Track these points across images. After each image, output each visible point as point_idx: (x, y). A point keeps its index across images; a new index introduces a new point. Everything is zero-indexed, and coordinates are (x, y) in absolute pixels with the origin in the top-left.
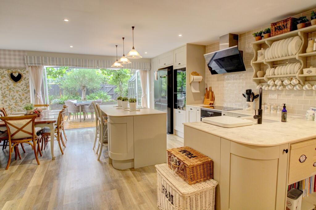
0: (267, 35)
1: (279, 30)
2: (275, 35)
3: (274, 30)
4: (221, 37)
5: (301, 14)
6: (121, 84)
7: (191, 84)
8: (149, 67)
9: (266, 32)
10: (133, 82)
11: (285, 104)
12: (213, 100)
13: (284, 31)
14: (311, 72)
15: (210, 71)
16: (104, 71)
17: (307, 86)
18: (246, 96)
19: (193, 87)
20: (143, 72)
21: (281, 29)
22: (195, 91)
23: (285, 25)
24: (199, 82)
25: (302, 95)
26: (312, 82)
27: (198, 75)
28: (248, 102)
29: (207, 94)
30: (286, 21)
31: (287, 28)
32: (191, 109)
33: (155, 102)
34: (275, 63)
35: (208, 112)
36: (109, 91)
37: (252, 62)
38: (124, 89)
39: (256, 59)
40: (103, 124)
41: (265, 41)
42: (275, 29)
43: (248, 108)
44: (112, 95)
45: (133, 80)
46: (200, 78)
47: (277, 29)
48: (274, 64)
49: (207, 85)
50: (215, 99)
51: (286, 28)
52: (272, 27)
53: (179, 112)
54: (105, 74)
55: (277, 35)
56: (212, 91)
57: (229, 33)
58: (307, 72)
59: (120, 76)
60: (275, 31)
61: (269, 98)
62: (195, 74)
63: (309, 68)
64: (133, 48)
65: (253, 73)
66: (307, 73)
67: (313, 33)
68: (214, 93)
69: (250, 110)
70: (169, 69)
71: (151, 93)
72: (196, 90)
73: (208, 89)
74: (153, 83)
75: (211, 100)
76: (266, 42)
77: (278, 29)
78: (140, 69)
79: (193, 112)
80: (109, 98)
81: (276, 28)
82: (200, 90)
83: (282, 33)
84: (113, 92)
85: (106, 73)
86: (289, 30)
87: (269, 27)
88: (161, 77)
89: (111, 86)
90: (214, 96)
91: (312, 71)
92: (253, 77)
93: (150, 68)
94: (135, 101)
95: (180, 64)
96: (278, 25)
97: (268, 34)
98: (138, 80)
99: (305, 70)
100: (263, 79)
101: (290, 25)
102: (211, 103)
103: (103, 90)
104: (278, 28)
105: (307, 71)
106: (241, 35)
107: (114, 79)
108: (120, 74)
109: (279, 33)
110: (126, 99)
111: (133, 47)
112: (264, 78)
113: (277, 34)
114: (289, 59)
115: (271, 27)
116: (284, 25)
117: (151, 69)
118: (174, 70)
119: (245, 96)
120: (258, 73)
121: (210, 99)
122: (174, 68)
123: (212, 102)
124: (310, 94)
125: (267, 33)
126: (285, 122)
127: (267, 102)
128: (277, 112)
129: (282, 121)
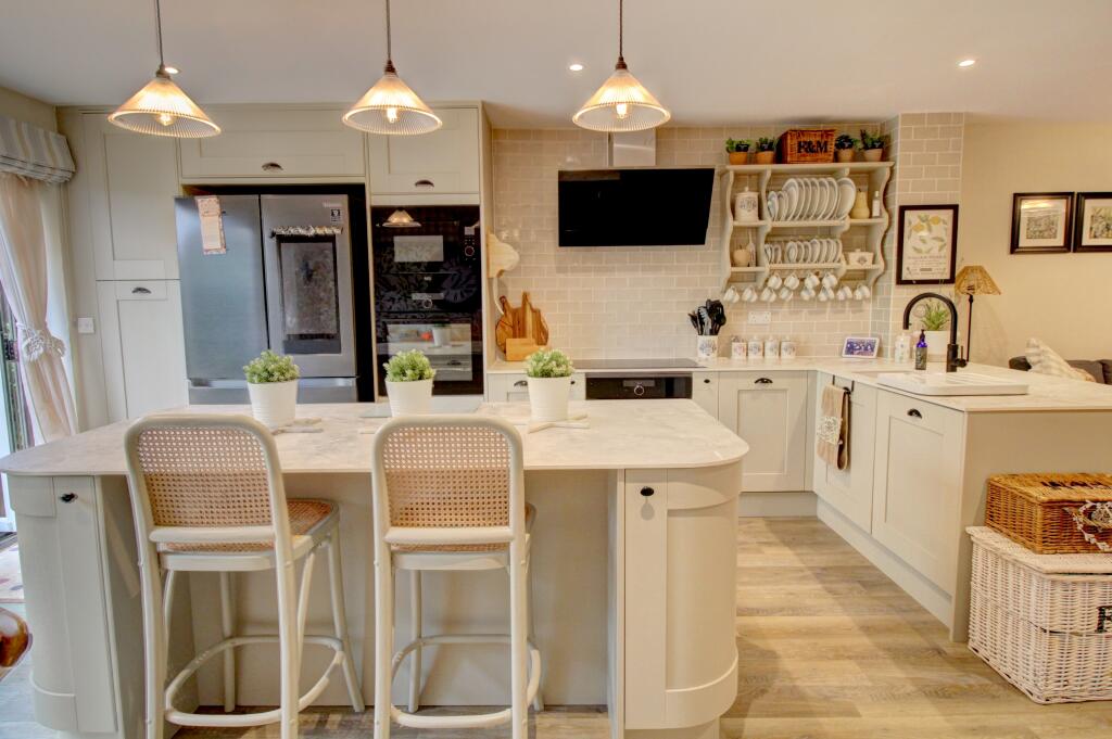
0: (768, 155)
1: (807, 151)
2: (798, 162)
3: (796, 147)
7: (491, 280)
9: (764, 147)
12: (544, 341)
13: (818, 156)
14: (863, 261)
21: (812, 151)
23: (822, 144)
25: (824, 312)
29: (509, 321)
30: (825, 134)
31: (826, 151)
35: (626, 384)
39: (732, 216)
41: (763, 171)
42: (800, 146)
47: (803, 147)
51: (823, 150)
52: (792, 139)
55: (804, 162)
58: (859, 261)
60: (799, 151)
61: (750, 322)
63: (857, 251)
64: (622, 65)
66: (856, 263)
69: (715, 358)
73: (515, 303)
75: (538, 343)
76: (766, 175)
77: (807, 149)
81: (802, 145)
83: (816, 161)
86: (831, 157)
88: (275, 235)
90: (544, 325)
91: (867, 258)
92: (726, 267)
95: (426, 184)
96: (805, 139)
97: (775, 153)
99: (854, 256)
100: (761, 273)
101: (834, 146)
104: (806, 146)
105: (857, 258)
109: (808, 158)
111: (621, 59)
113: (802, 159)
116: (818, 143)
118: (373, 208)
122: (373, 200)
126: (924, 369)
127: (743, 334)
128: (780, 354)
129: (917, 369)
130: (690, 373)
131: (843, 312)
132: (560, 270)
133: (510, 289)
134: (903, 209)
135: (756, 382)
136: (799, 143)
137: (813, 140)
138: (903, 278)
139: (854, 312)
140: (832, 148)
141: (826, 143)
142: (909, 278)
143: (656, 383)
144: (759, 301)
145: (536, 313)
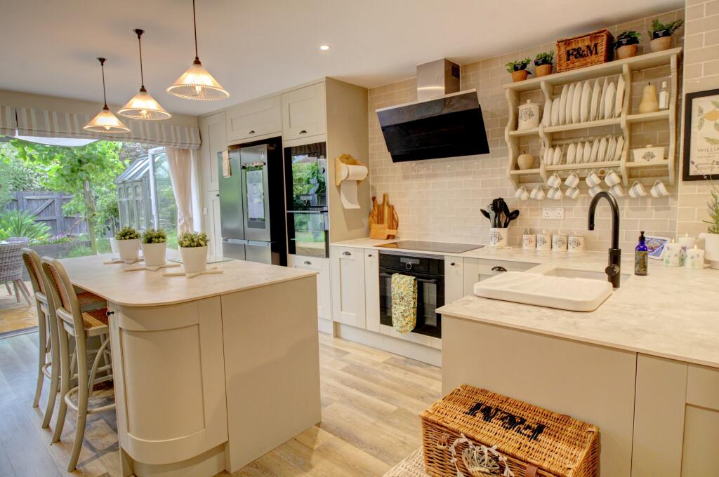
0: (543, 68)
1: (576, 58)
2: (567, 69)
3: (564, 56)
4: (419, 68)
5: (616, 26)
6: (88, 189)
7: (339, 187)
8: (195, 139)
9: (540, 62)
10: (135, 184)
11: (642, 233)
12: (395, 227)
13: (589, 59)
14: (653, 157)
15: (389, 153)
16: (26, 148)
17: (639, 189)
18: (492, 214)
19: (346, 195)
20: (176, 153)
21: (581, 56)
22: (350, 204)
23: (592, 48)
24: (358, 182)
26: (648, 180)
27: (354, 163)
28: (497, 230)
29: (376, 213)
30: (594, 37)
31: (596, 53)
32: (348, 254)
33: (224, 240)
34: (556, 137)
35: (402, 260)
36: (38, 210)
37: (508, 132)
38: (99, 202)
39: (516, 127)
40: (86, 333)
41: (540, 83)
42: (568, 54)
43: (498, 244)
44: (52, 222)
45: (138, 178)
46: (360, 171)
47: (572, 54)
48: (556, 139)
49: (373, 188)
50: (400, 224)
51: (594, 52)
52: (559, 50)
53: (309, 263)
54: (32, 159)
55: (573, 68)
56: (391, 203)
57: (443, 58)
58: (644, 157)
59: (84, 167)
60: (568, 60)
61: (544, 217)
62: (348, 160)
63: (645, 147)
64: (197, 62)
65: (508, 159)
66: (642, 160)
67: (644, 70)
68: (397, 209)
69: (502, 248)
70: (270, 146)
71: (205, 213)
72: (352, 203)
73: (380, 200)
74: (215, 186)
75: (389, 228)
76: (543, 85)
77: (576, 55)
78: (168, 143)
79: (353, 260)
80: (42, 231)
81: (571, 52)
82: (360, 203)
83: (586, 65)
84: (53, 212)
85: (36, 157)
86: (603, 58)
87: (551, 49)
88: (244, 168)
89: (47, 197)
90: (395, 215)
91: (655, 154)
92: (511, 170)
93: (199, 142)
94: (202, 243)
95: (304, 132)
96: (574, 46)
97: (547, 65)
98: (154, 176)
99: (639, 154)
100: (538, 174)
101: (604, 46)
102: (390, 234)
103: (18, 209)
104: (575, 53)
106: (466, 66)
107: (65, 173)
108: (84, 161)
109: (577, 64)
110: (159, 237)
111: (197, 58)
112: (541, 171)
113: (571, 66)
114: (590, 128)
115: (555, 49)
116: (588, 47)
117: (201, 145)
118: (285, 149)
119: (487, 215)
120: (522, 160)
121: (386, 225)
122: (285, 145)
123: (392, 232)
124: (640, 206)
125: (542, 64)
126: (645, 275)
127: (537, 227)
128: (567, 248)
129: (636, 274)
130: (443, 256)
131: (645, 209)
132: (406, 177)
133: (378, 191)
134: (690, 97)
135: (493, 269)
136: (568, 52)
137: (582, 45)
138: (691, 173)
139: (657, 210)
140: (602, 48)
141: (596, 45)
142: (699, 173)
143: (420, 262)
144: (545, 198)
145: (392, 208)
